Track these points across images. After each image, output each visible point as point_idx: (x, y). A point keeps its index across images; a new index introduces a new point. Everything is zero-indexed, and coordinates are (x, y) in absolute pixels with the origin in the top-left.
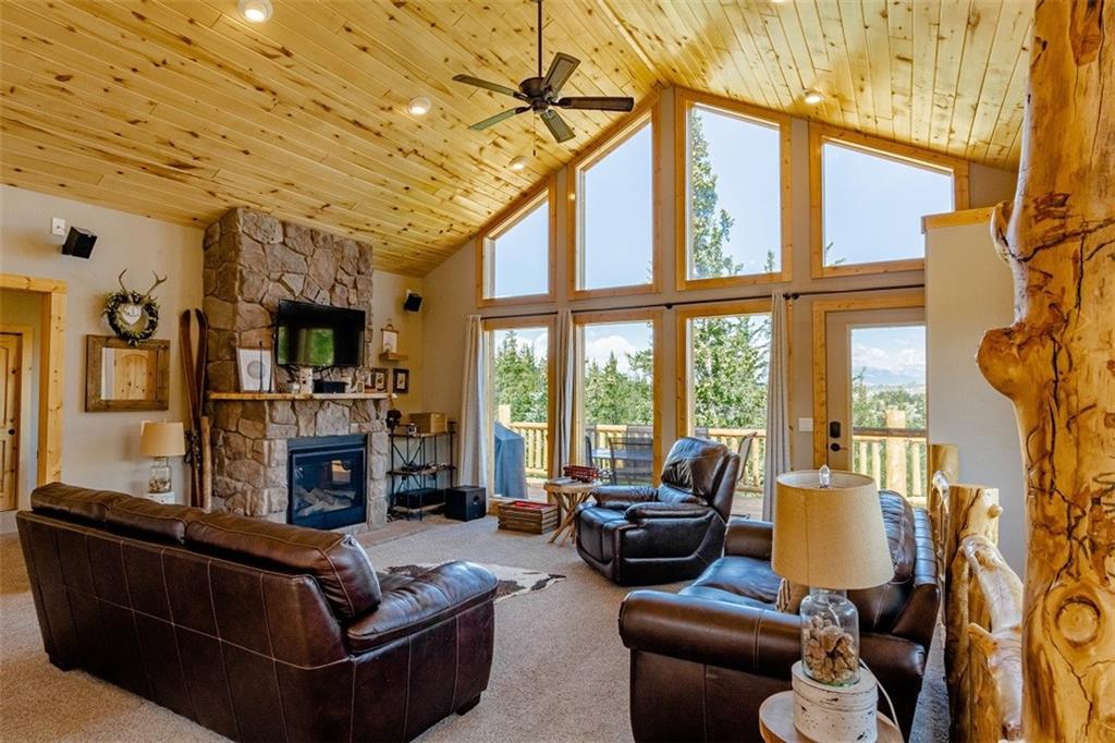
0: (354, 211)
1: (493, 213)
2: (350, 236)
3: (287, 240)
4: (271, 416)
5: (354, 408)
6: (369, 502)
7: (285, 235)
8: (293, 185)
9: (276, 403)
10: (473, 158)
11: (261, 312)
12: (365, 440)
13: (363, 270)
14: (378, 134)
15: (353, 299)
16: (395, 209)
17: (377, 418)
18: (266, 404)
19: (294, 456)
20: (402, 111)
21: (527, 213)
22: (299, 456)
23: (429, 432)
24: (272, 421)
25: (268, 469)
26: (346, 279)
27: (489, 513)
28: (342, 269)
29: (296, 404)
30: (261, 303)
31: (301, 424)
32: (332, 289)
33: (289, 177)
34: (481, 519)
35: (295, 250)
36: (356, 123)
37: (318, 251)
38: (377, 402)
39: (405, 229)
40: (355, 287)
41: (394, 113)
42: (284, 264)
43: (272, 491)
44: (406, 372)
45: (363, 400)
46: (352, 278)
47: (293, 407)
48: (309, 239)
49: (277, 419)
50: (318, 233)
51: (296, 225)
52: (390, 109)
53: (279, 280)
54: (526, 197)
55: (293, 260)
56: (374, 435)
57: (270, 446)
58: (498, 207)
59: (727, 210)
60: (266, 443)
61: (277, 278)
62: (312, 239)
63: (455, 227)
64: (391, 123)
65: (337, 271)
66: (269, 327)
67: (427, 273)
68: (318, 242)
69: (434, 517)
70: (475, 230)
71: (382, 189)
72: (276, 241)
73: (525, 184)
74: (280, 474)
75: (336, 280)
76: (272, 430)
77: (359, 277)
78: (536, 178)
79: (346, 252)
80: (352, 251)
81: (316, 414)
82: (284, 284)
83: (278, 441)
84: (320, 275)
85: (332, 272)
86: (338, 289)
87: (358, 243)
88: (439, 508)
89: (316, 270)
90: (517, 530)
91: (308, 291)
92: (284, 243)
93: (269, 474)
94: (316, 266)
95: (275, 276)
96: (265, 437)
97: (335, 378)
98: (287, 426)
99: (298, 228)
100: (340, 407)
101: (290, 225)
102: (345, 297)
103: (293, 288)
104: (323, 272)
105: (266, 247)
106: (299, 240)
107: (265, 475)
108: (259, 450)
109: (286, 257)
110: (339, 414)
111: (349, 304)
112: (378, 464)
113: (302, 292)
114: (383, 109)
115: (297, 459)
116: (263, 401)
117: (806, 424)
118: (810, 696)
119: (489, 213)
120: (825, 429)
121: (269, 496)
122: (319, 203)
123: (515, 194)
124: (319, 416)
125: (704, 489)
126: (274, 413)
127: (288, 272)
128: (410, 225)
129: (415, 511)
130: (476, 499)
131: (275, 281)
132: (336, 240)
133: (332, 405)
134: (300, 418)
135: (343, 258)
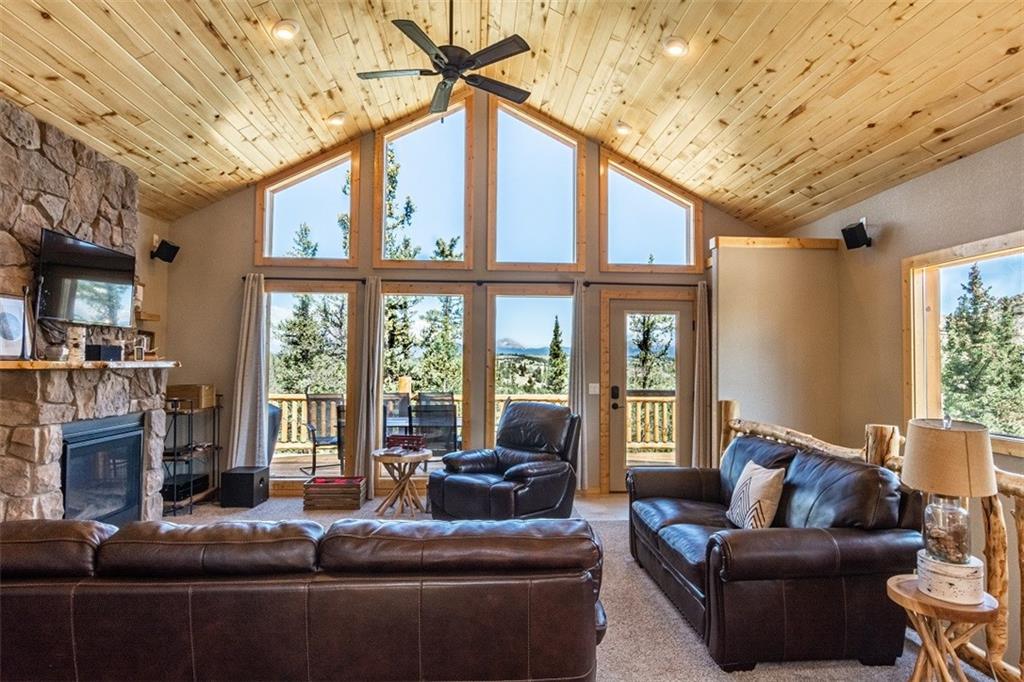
0: (143, 129)
1: (285, 163)
2: (117, 159)
3: (45, 147)
4: (44, 392)
5: (135, 379)
6: (145, 499)
7: (43, 139)
8: (83, 76)
9: (52, 374)
10: (301, 102)
11: (11, 243)
12: (144, 420)
13: (129, 204)
14: (225, 46)
15: (118, 240)
16: (190, 137)
17: (157, 393)
18: (38, 376)
19: (69, 447)
20: (266, 27)
21: (320, 171)
22: (74, 446)
23: (198, 406)
24: (45, 399)
25: (40, 468)
26: (112, 214)
27: (275, 496)
28: (107, 199)
29: (75, 376)
30: (11, 232)
31: (80, 403)
32: (95, 224)
33: (85, 65)
34: (265, 503)
35: (54, 164)
36: (210, 26)
37: (83, 170)
38: (157, 372)
39: (185, 163)
40: (120, 223)
41: (256, 29)
42: (41, 181)
43: (43, 497)
44: (151, 335)
45: (146, 370)
46: (116, 213)
47: (70, 380)
48: (70, 152)
49: (52, 397)
50: (82, 146)
51: (57, 129)
52: (256, 22)
53: (34, 202)
54: (324, 154)
55: (51, 176)
56: (153, 413)
57: (42, 434)
58: (292, 157)
59: (411, 198)
60: (37, 431)
61: (31, 198)
62: (75, 153)
63: (240, 172)
64: (246, 39)
65: (101, 200)
66: (21, 266)
67: (180, 217)
68: (81, 159)
69: (202, 508)
70: (256, 178)
71: (189, 110)
72: (32, 147)
73: (328, 140)
74: (51, 473)
75: (99, 212)
76: (47, 413)
77: (124, 212)
78: (343, 136)
79: (112, 176)
80: (118, 178)
81: (95, 388)
82: (40, 207)
83: (52, 427)
84: (82, 202)
85: (96, 201)
86: (103, 224)
87: (126, 171)
88: (206, 496)
89: (78, 195)
90: (329, 508)
91: (69, 222)
92: (41, 151)
93: (39, 475)
94: (78, 190)
95: (30, 194)
96: (36, 422)
97: (97, 340)
98: (63, 406)
99: (60, 134)
100: (120, 379)
101: (51, 127)
102: (108, 236)
103: (52, 214)
104: (86, 199)
105: (21, 152)
106: (59, 150)
107: (34, 476)
108: (24, 441)
109: (44, 171)
110: (118, 388)
111: (113, 245)
112: (156, 447)
113: (61, 222)
114: (248, 19)
115: (72, 450)
116: (35, 371)
117: (594, 389)
118: (956, 573)
119: (281, 163)
120: (608, 392)
121: (40, 506)
122: (101, 108)
123: (315, 149)
124: (99, 391)
125: (559, 446)
126: (49, 389)
127: (45, 192)
128: (194, 159)
129: (184, 503)
130: (262, 480)
131: (28, 202)
132: (101, 159)
133: (112, 376)
134: (78, 393)
135: (108, 184)
